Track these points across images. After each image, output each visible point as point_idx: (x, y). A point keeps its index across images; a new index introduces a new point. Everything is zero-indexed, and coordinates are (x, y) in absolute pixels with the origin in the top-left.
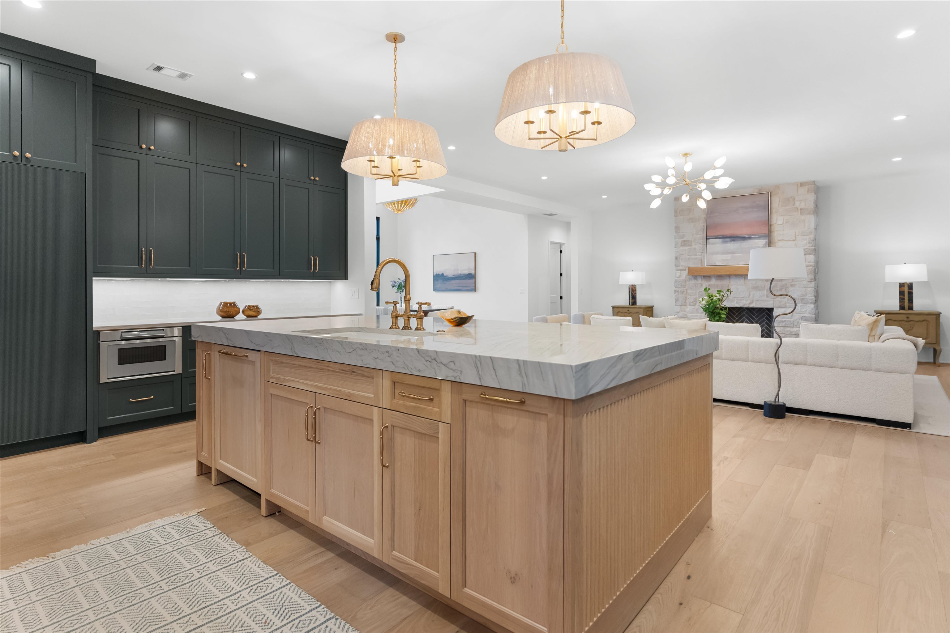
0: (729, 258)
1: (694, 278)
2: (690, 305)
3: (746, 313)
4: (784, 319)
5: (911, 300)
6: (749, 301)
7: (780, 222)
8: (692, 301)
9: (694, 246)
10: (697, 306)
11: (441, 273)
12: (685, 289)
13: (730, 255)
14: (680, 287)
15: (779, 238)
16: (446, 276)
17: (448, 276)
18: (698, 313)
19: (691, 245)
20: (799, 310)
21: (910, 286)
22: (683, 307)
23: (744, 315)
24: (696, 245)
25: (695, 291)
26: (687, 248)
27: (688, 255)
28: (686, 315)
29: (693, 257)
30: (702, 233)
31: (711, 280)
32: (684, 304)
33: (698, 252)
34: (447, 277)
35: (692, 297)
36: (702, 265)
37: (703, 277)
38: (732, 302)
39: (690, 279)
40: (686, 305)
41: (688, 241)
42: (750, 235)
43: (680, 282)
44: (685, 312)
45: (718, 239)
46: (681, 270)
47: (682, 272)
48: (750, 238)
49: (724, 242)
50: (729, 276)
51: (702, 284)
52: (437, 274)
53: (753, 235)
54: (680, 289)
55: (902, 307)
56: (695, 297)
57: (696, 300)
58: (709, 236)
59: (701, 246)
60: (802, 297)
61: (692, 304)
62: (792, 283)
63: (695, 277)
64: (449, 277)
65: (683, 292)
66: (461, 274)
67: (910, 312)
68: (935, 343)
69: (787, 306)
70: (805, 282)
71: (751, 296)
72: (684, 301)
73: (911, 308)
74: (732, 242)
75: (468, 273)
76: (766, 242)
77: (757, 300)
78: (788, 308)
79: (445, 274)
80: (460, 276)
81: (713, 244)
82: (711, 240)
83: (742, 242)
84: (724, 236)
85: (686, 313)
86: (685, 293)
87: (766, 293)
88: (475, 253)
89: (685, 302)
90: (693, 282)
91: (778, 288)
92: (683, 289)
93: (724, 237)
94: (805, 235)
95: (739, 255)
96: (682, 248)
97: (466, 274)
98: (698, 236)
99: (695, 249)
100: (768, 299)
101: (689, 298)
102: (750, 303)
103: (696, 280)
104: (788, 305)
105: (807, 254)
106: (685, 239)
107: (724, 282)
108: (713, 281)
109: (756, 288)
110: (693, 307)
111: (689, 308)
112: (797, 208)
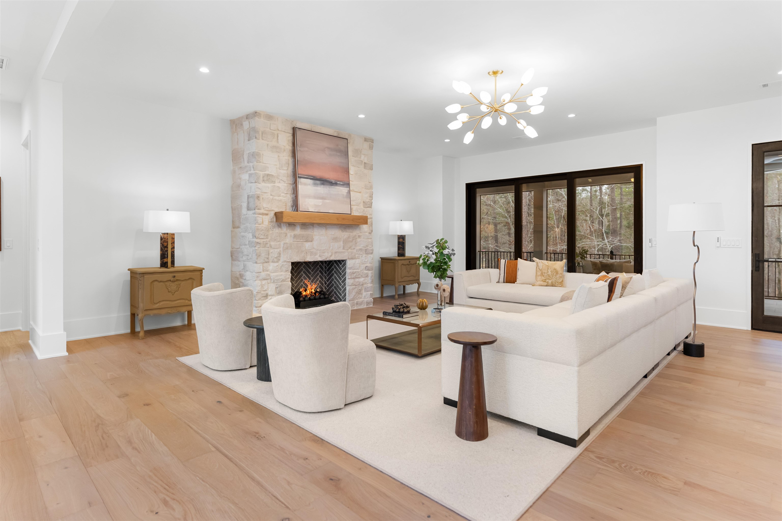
0: (321, 204)
1: (278, 226)
2: (273, 262)
4: (355, 271)
5: (404, 249)
6: (330, 254)
8: (276, 256)
9: (277, 184)
10: (280, 262)
12: (267, 240)
13: (321, 200)
14: (262, 237)
15: (354, 189)
18: (282, 271)
19: (274, 182)
20: (364, 261)
21: (404, 238)
22: (265, 264)
24: (279, 182)
25: (279, 243)
26: (270, 185)
27: (271, 195)
29: (277, 198)
30: (286, 168)
31: (295, 228)
32: (266, 260)
33: (283, 193)
35: (276, 250)
36: (286, 210)
37: (287, 225)
38: (315, 255)
39: (274, 227)
40: (269, 262)
41: (272, 175)
42: (336, 180)
43: (263, 230)
44: (267, 271)
45: (310, 180)
46: (263, 214)
47: (264, 217)
48: (336, 184)
49: (315, 184)
50: (313, 225)
51: (286, 233)
53: (339, 181)
54: (262, 241)
56: (278, 250)
57: (280, 254)
58: (299, 174)
59: (286, 185)
60: (366, 248)
61: (275, 260)
62: (359, 234)
63: (280, 224)
65: (266, 244)
69: (356, 257)
71: (331, 248)
72: (267, 256)
73: (404, 255)
74: (322, 186)
77: (336, 253)
78: (357, 259)
81: (306, 184)
82: (301, 180)
83: (331, 187)
84: (314, 177)
85: (268, 273)
86: (268, 246)
87: (342, 245)
89: (268, 258)
91: (351, 239)
92: (265, 240)
93: (314, 178)
94: (367, 189)
95: (328, 201)
96: (263, 184)
98: (282, 172)
99: (279, 187)
100: (344, 251)
101: (272, 253)
102: (331, 256)
103: (280, 229)
104: (357, 255)
105: (367, 207)
106: (267, 172)
107: (308, 232)
108: (298, 231)
109: (335, 239)
110: (277, 264)
111: (271, 266)
112: (362, 162)
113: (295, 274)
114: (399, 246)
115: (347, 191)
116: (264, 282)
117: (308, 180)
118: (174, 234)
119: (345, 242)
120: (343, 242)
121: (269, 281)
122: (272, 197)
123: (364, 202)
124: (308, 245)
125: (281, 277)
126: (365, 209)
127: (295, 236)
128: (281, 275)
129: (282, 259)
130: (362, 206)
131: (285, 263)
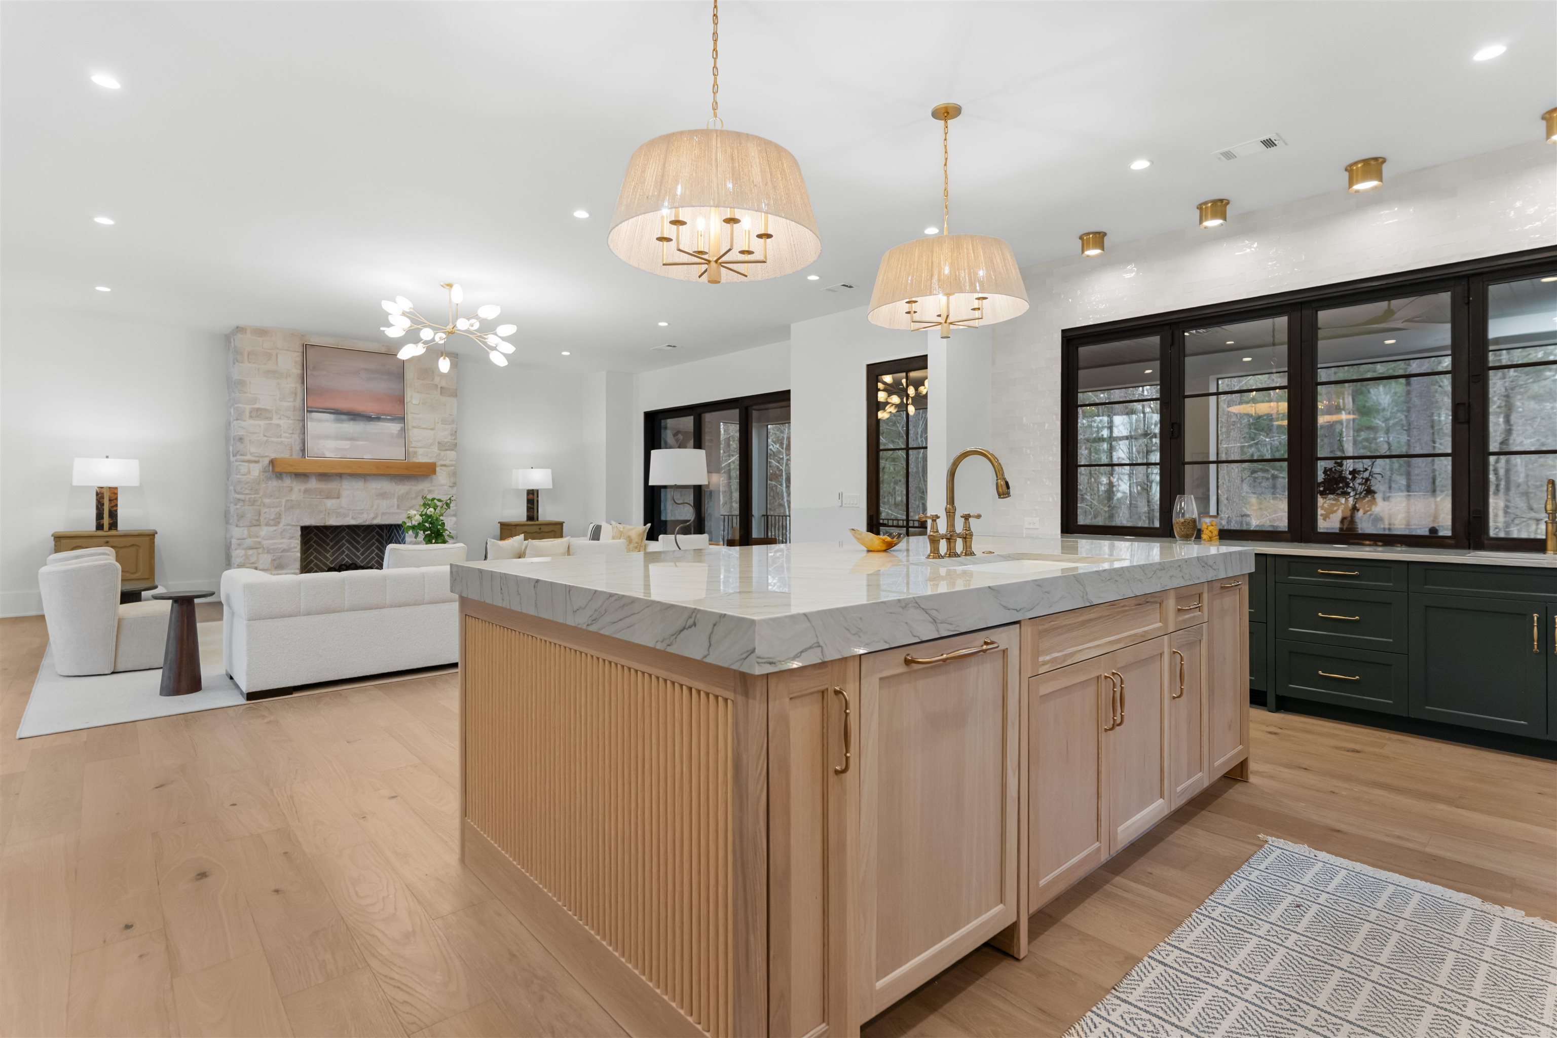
0: (347, 447)
1: (276, 477)
2: (267, 525)
5: (537, 509)
6: (372, 515)
7: (415, 401)
8: (272, 518)
9: (275, 421)
10: (281, 526)
12: (257, 496)
13: (348, 442)
15: (414, 424)
18: (283, 538)
19: (271, 419)
21: (536, 494)
22: (253, 529)
24: (280, 418)
25: (278, 500)
26: (262, 423)
27: (265, 436)
28: (260, 543)
29: (275, 440)
30: (292, 400)
31: (307, 481)
32: (254, 522)
33: (285, 432)
35: (273, 510)
36: (291, 455)
37: (293, 476)
38: (344, 517)
39: (269, 479)
40: (259, 525)
41: (266, 410)
42: (378, 414)
43: (248, 483)
44: (257, 537)
45: (328, 414)
46: (249, 461)
47: (252, 465)
48: (378, 419)
49: (338, 421)
50: (340, 476)
51: (291, 487)
53: (383, 415)
54: (248, 497)
55: (530, 518)
56: (278, 510)
57: (280, 515)
58: (311, 407)
59: (291, 422)
61: (272, 523)
62: (430, 488)
63: (279, 475)
65: (255, 501)
67: (538, 521)
70: (446, 487)
71: (375, 507)
72: (257, 518)
73: (537, 517)
74: (352, 422)
76: (402, 428)
77: (383, 514)
81: (320, 421)
82: (314, 415)
83: (368, 423)
84: (336, 410)
85: (258, 539)
86: (259, 503)
87: (396, 503)
89: (258, 520)
90: (274, 483)
91: (413, 496)
92: (253, 496)
93: (337, 412)
94: (448, 424)
95: (362, 443)
96: (251, 422)
98: (285, 404)
99: (279, 426)
100: (399, 511)
101: (265, 513)
102: (374, 518)
103: (279, 482)
105: (446, 450)
106: (256, 406)
107: (333, 485)
108: (313, 484)
109: (383, 495)
110: (275, 528)
111: (264, 531)
112: (437, 386)
114: (529, 505)
115: (399, 429)
116: (250, 552)
117: (326, 414)
118: (116, 488)
119: (402, 498)
120: (398, 498)
121: (260, 551)
122: (265, 438)
123: (439, 443)
124: (330, 503)
125: (281, 546)
126: (442, 453)
127: (306, 491)
128: (282, 543)
129: (285, 520)
130: (435, 449)
131: (289, 527)
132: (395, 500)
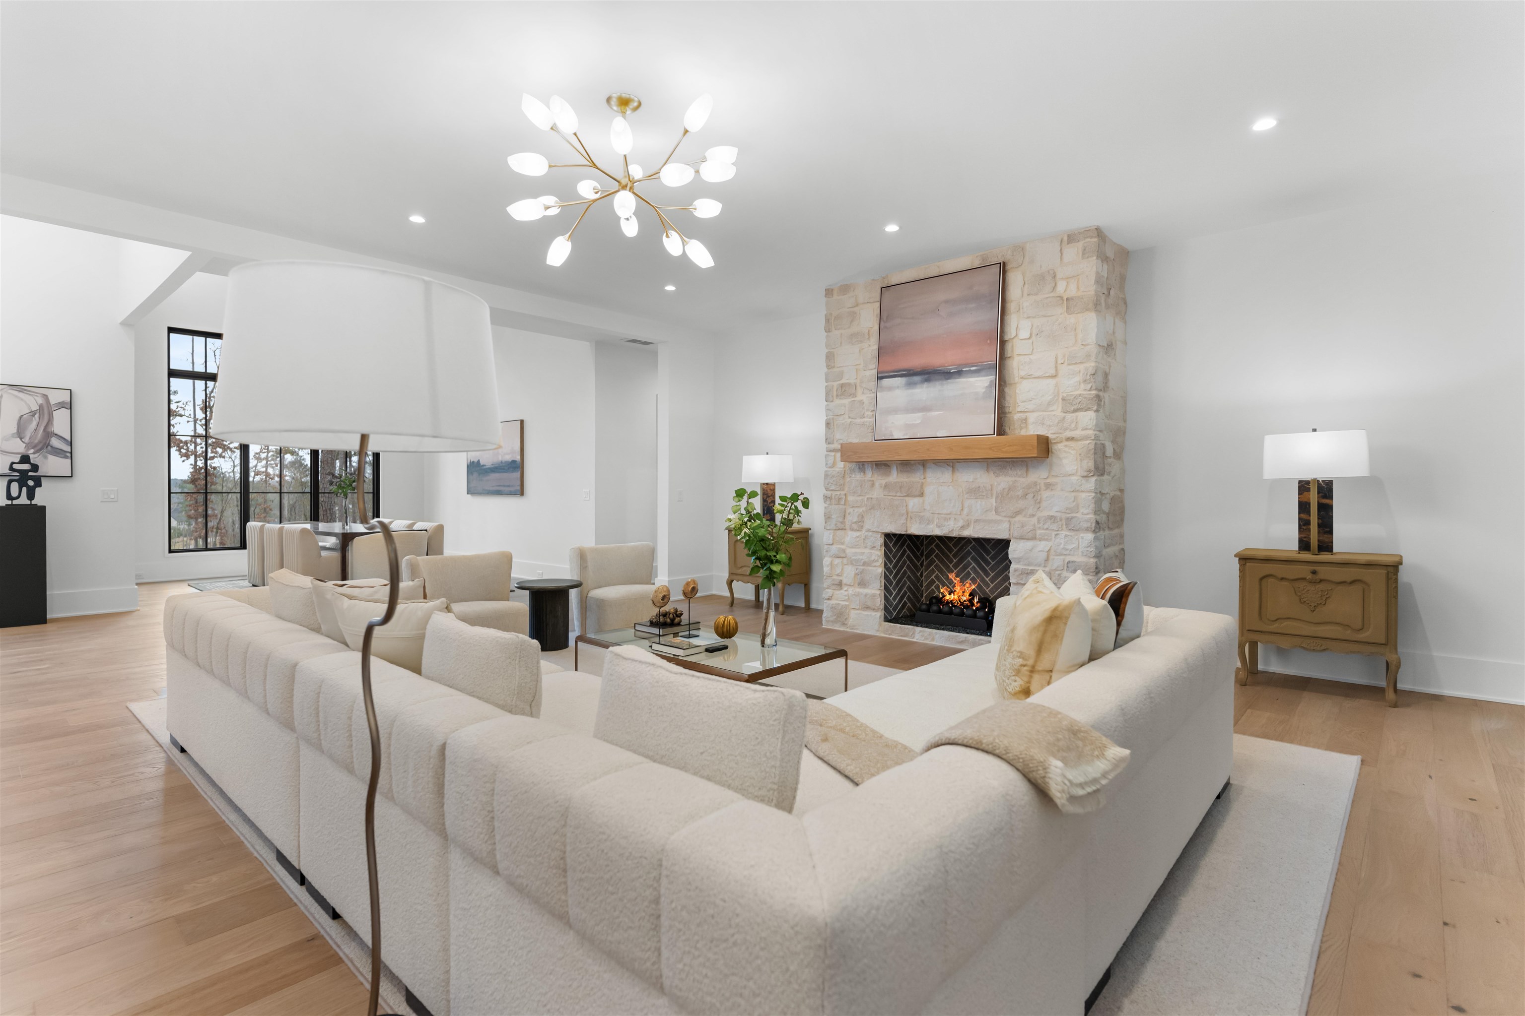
0: (918, 422)
1: (859, 468)
2: (852, 529)
3: (973, 548)
4: (1030, 568)
5: (1326, 526)
6: (962, 523)
7: (1024, 334)
8: (855, 520)
9: (860, 397)
10: (863, 531)
11: (476, 460)
12: (843, 493)
13: (920, 414)
14: (833, 488)
15: (1022, 373)
16: (483, 466)
17: (485, 465)
18: (866, 547)
19: (854, 395)
20: (1062, 546)
21: (1326, 489)
22: (839, 532)
23: (969, 553)
24: (862, 393)
25: (861, 498)
26: (846, 401)
27: (849, 417)
28: (844, 551)
29: (858, 421)
30: (870, 366)
31: (890, 472)
32: (840, 526)
33: (867, 410)
34: (485, 467)
35: (856, 510)
37: (875, 467)
39: (852, 471)
40: (845, 529)
41: (849, 384)
42: (960, 365)
43: (833, 476)
44: (842, 544)
45: (899, 378)
46: (835, 451)
47: (838, 455)
48: (959, 373)
49: (910, 385)
50: (924, 464)
51: (873, 481)
52: (472, 461)
53: (966, 365)
54: (834, 493)
55: (1304, 545)
56: (860, 510)
57: (863, 517)
58: (883, 372)
59: (869, 395)
60: (1068, 515)
61: (855, 527)
62: (1048, 481)
63: (862, 466)
64: (487, 467)
65: (840, 499)
66: (502, 462)
67: (1325, 557)
68: (1383, 642)
69: (1038, 536)
70: (1074, 479)
71: (966, 511)
72: (841, 520)
73: (1326, 546)
74: (926, 385)
75: (510, 461)
76: (991, 382)
78: (1040, 540)
79: (482, 463)
80: (501, 465)
81: (890, 389)
82: (886, 382)
83: (944, 382)
84: (910, 370)
85: (843, 547)
86: (843, 502)
87: (995, 504)
88: (522, 422)
89: (843, 523)
90: (858, 476)
91: (1020, 493)
92: (838, 493)
93: (909, 373)
94: (1076, 363)
96: (838, 402)
97: (508, 462)
98: (868, 373)
99: (861, 402)
100: (999, 518)
101: (849, 514)
103: (862, 474)
104: (1039, 532)
105: (1075, 411)
106: (843, 381)
107: (916, 478)
108: (894, 477)
109: (975, 492)
110: (858, 534)
111: (850, 536)
112: (1061, 297)
113: (955, 561)
114: (1303, 516)
116: (837, 561)
117: (897, 379)
119: (1003, 497)
120: (997, 497)
121: (845, 561)
122: (850, 420)
123: (1063, 399)
124: (913, 503)
125: (861, 557)
126: (1069, 416)
127: (886, 486)
128: (863, 553)
129: (868, 524)
130: (1057, 410)
131: (870, 534)
132: (994, 500)
